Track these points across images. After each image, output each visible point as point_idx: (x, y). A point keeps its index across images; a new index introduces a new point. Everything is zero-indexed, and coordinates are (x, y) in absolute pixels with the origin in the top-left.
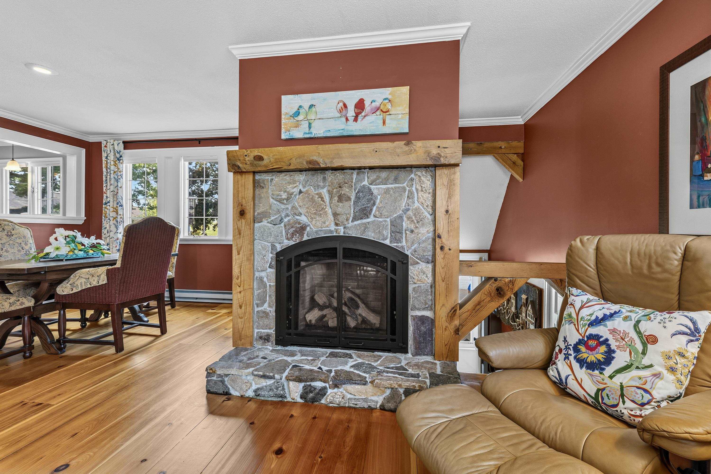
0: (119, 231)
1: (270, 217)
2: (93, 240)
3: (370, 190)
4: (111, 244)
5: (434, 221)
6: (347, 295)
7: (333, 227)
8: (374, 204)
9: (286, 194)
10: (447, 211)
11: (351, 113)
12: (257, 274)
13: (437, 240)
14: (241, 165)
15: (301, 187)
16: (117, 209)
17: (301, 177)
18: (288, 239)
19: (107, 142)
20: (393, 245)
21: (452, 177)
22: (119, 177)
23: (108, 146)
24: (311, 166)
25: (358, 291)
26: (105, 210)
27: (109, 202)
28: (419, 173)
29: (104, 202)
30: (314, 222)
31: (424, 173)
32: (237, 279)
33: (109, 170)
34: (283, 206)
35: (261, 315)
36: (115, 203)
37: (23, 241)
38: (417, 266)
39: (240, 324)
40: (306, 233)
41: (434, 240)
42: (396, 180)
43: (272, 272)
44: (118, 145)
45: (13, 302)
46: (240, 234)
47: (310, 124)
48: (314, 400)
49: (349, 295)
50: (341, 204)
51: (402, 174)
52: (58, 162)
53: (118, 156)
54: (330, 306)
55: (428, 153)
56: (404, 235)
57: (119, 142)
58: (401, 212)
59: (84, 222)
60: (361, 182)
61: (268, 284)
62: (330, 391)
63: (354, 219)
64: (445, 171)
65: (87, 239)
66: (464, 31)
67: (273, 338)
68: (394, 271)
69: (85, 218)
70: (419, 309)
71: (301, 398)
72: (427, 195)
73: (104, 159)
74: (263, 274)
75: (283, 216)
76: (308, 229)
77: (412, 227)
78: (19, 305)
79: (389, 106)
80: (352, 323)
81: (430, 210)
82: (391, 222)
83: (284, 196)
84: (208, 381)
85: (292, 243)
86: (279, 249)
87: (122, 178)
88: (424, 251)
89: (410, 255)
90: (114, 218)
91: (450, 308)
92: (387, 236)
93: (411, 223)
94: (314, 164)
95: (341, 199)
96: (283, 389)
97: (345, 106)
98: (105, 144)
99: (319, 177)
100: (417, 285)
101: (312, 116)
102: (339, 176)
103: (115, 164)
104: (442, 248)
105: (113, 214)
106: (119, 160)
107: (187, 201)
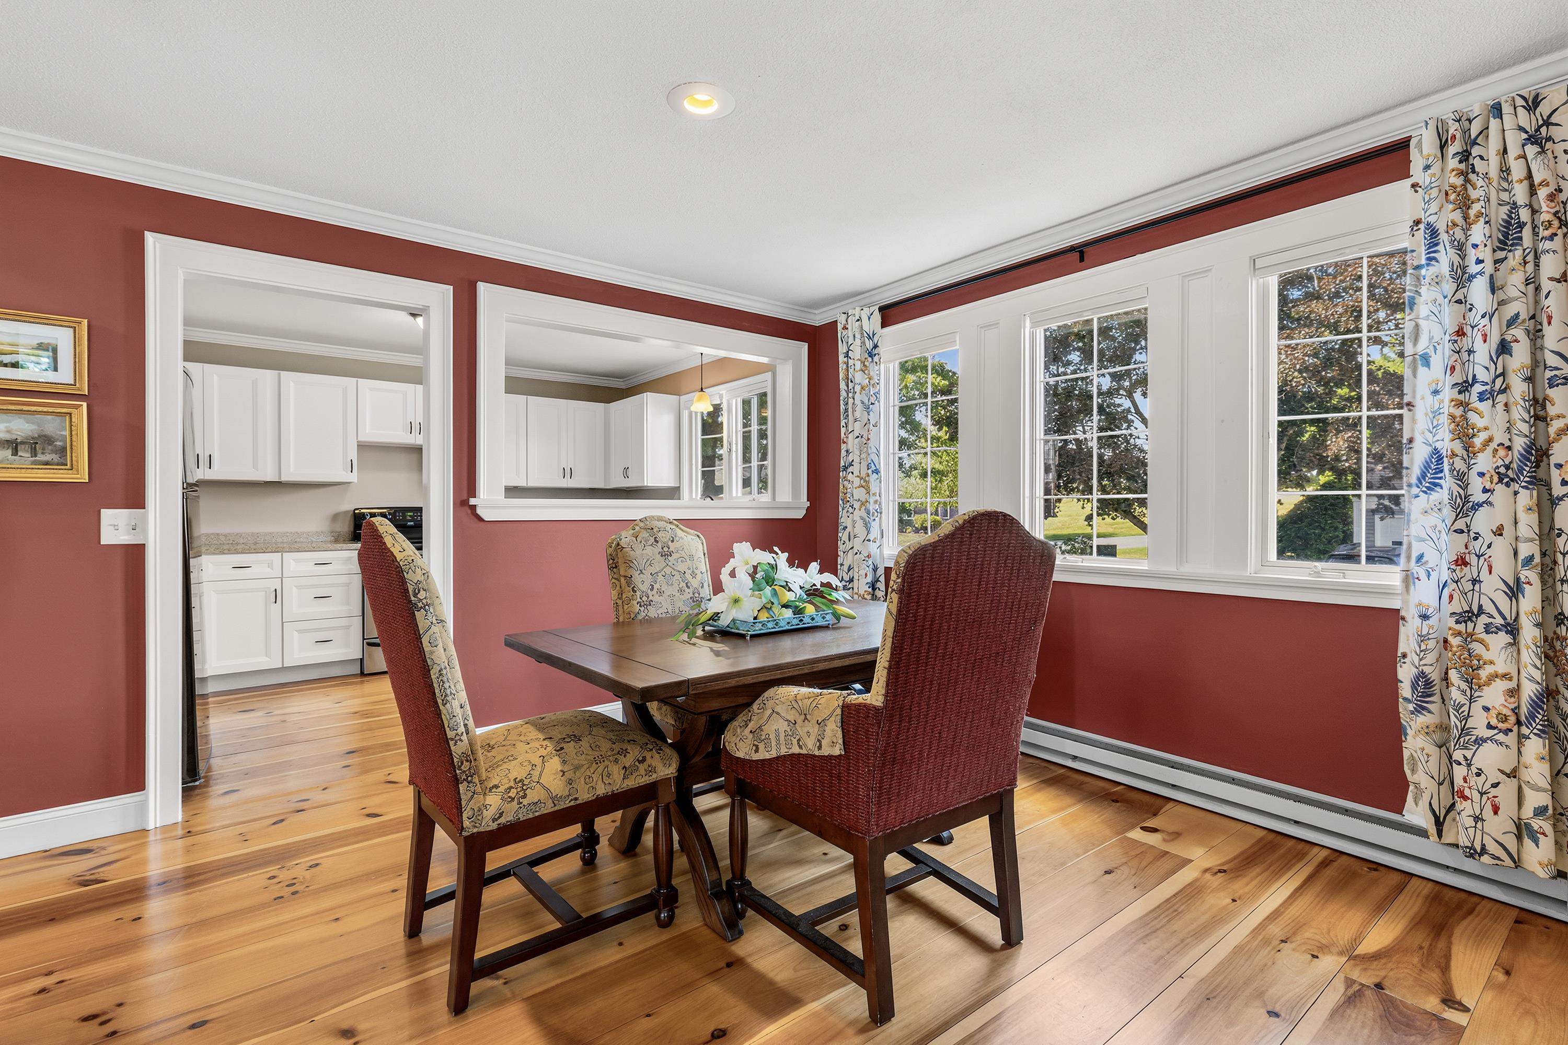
0: (871, 537)
2: (813, 575)
4: (856, 569)
16: (867, 479)
19: (848, 317)
22: (873, 400)
23: (849, 326)
26: (845, 482)
27: (851, 464)
29: (842, 464)
33: (851, 385)
36: (864, 464)
37: (689, 569)
44: (869, 319)
45: (630, 766)
52: (763, 385)
53: (869, 344)
57: (872, 309)
59: (805, 512)
65: (801, 571)
69: (808, 504)
73: (841, 358)
78: (643, 773)
87: (879, 402)
90: (863, 504)
98: (844, 322)
103: (864, 368)
105: (859, 494)
106: (871, 355)
107: (1040, 448)
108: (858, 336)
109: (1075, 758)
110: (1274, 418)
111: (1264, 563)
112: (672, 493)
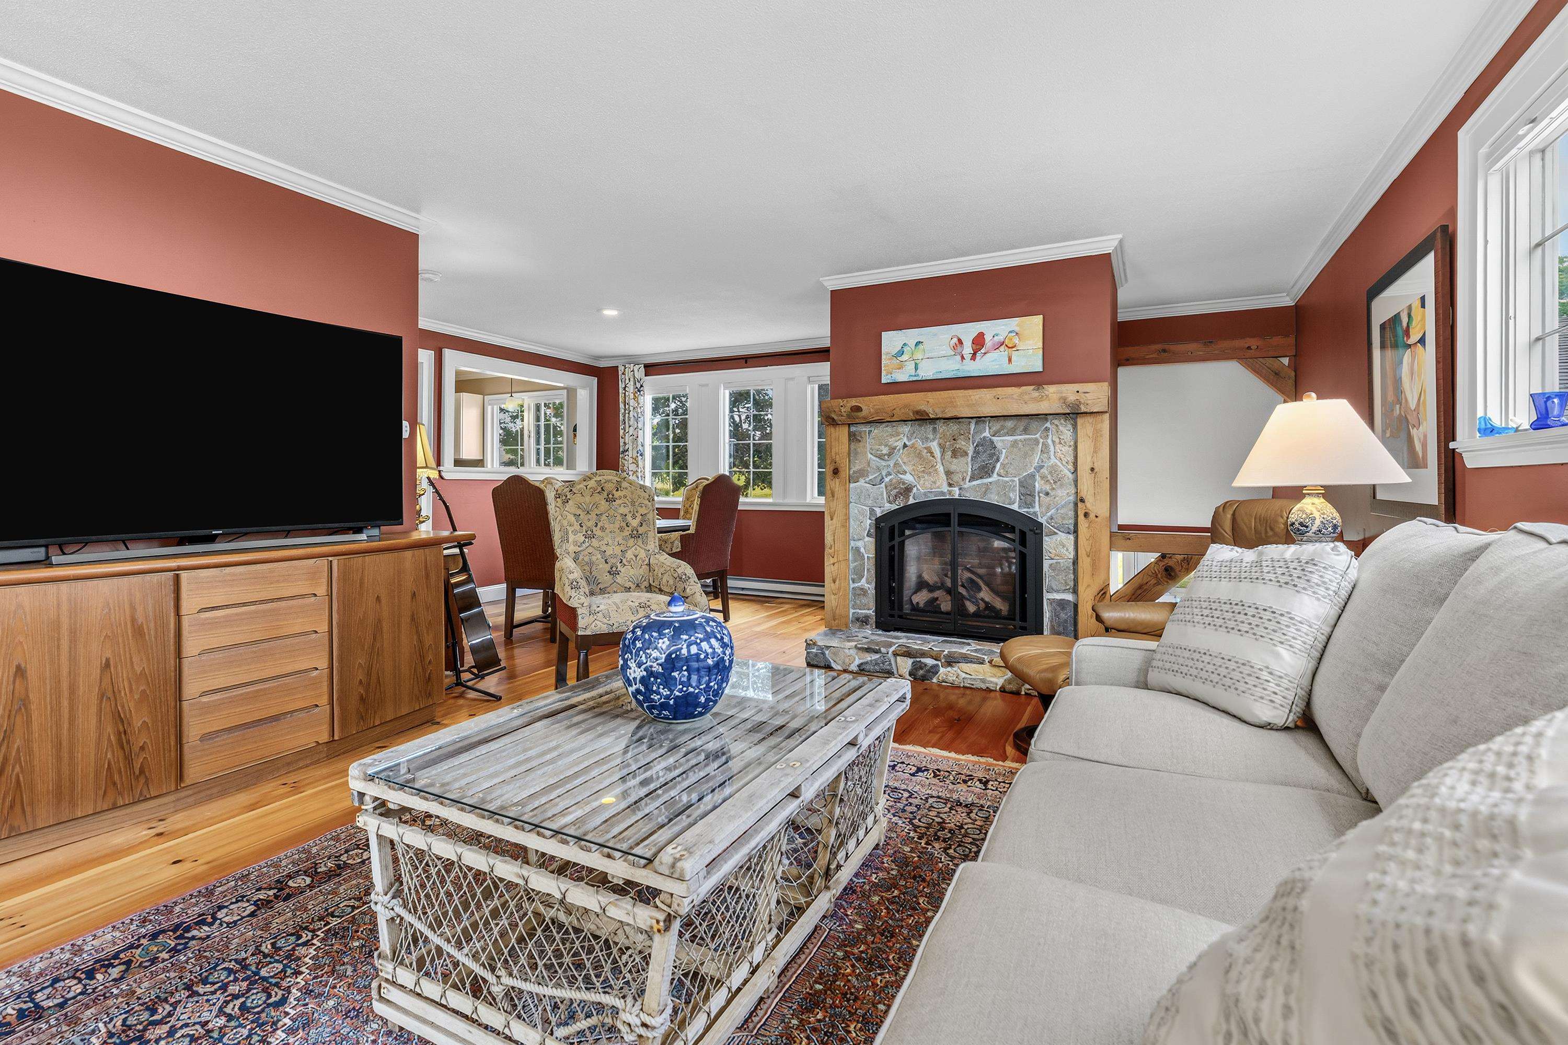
1: (867, 476)
3: (992, 442)
5: (1076, 481)
6: (964, 575)
7: (945, 488)
8: (998, 460)
9: (887, 448)
10: (1092, 469)
11: (968, 349)
12: (852, 544)
13: (1080, 504)
14: (835, 418)
15: (905, 440)
16: (637, 459)
17: (906, 429)
18: (890, 502)
19: (625, 368)
20: (1023, 511)
21: (1099, 426)
23: (626, 372)
24: (918, 417)
25: (981, 571)
26: (623, 461)
27: (627, 451)
28: (1056, 422)
29: (621, 450)
30: (922, 482)
31: (1062, 421)
32: (830, 548)
33: (627, 406)
34: (884, 463)
35: (859, 592)
36: (635, 451)
38: (1054, 537)
39: (833, 602)
40: (912, 494)
41: (1076, 505)
42: (1026, 431)
43: (870, 542)
44: (638, 371)
46: (833, 496)
47: (916, 364)
48: (924, 678)
49: (968, 575)
50: (955, 460)
51: (1034, 424)
53: (638, 385)
54: (942, 586)
55: (1064, 400)
56: (1037, 498)
57: (640, 365)
58: (1033, 470)
60: (981, 434)
61: (866, 556)
62: (942, 670)
63: (972, 479)
64: (1090, 419)
66: (1116, 243)
67: (873, 620)
68: (1023, 542)
70: (1058, 591)
71: (910, 675)
72: (1067, 448)
73: (621, 391)
74: (860, 544)
75: (884, 474)
76: (915, 490)
77: (1048, 488)
79: (1016, 340)
80: (971, 608)
81: (1071, 467)
82: (1020, 482)
83: (885, 451)
84: (808, 653)
85: (894, 507)
86: (879, 515)
87: (642, 415)
88: (1063, 518)
89: (1045, 523)
90: (635, 473)
91: (1098, 590)
92: (1015, 499)
93: (1045, 483)
94: (922, 415)
95: (955, 453)
96: (890, 664)
97: (960, 341)
98: (622, 370)
99: (930, 428)
100: (1054, 561)
101: (918, 355)
102: (954, 427)
103: (635, 398)
104: (1086, 515)
105: (632, 467)
106: (639, 391)
107: (727, 446)
108: (632, 379)
109: (743, 589)
110: (816, 440)
111: (813, 498)
112: (479, 463)
